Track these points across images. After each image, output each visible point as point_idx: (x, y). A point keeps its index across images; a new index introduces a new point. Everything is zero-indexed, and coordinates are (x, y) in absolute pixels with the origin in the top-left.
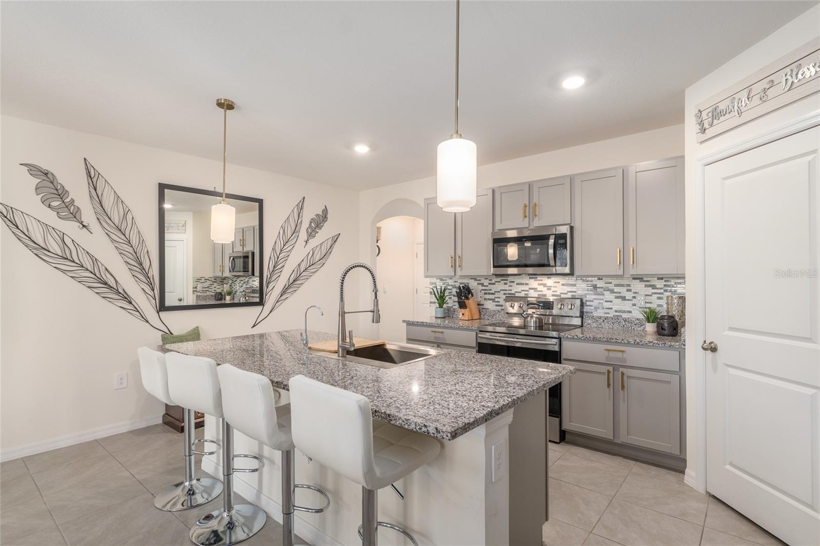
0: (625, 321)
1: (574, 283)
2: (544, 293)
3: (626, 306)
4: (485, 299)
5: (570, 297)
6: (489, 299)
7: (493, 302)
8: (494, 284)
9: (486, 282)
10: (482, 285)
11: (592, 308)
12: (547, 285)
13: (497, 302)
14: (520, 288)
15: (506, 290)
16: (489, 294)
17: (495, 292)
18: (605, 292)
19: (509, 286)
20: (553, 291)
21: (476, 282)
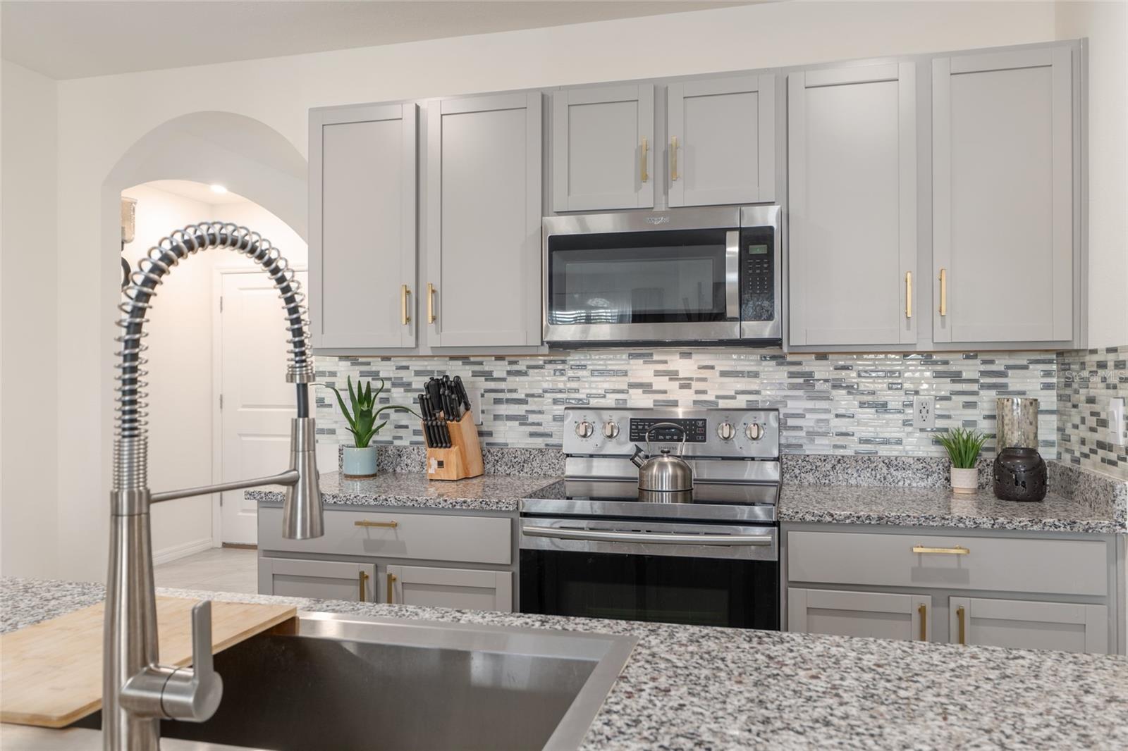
0: (889, 465)
1: (754, 369)
2: (671, 397)
3: (890, 427)
4: (496, 417)
5: (744, 405)
6: (510, 418)
7: (521, 424)
8: (525, 374)
9: (499, 369)
10: (488, 376)
11: (803, 434)
12: (681, 376)
13: (533, 424)
14: (604, 384)
15: (561, 391)
16: (508, 401)
17: (527, 395)
18: (834, 392)
19: (571, 379)
20: (697, 392)
21: (467, 367)
